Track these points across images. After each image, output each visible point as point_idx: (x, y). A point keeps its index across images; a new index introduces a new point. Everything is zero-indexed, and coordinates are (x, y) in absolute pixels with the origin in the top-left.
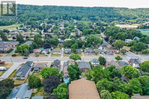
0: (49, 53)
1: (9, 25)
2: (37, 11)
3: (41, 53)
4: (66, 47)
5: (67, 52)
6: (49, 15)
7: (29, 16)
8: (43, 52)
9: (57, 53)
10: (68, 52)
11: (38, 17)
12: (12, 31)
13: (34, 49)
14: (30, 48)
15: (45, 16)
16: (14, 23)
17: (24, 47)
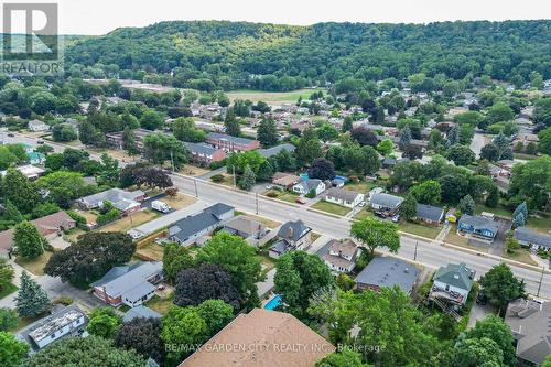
0: (312, 195)
1: (290, 90)
2: (396, 46)
3: (289, 189)
4: (396, 190)
5: (377, 206)
6: (435, 58)
7: (362, 64)
8: (297, 186)
9: (339, 202)
10: (381, 210)
11: (389, 66)
12: (280, 108)
13: (278, 173)
14: (263, 166)
15: (419, 64)
16: (307, 85)
17: (246, 160)
